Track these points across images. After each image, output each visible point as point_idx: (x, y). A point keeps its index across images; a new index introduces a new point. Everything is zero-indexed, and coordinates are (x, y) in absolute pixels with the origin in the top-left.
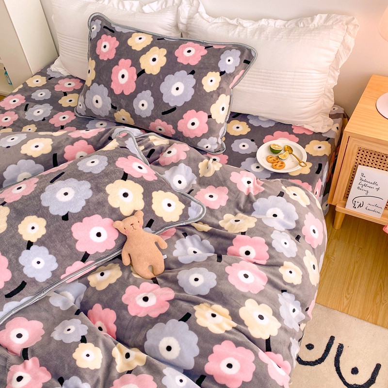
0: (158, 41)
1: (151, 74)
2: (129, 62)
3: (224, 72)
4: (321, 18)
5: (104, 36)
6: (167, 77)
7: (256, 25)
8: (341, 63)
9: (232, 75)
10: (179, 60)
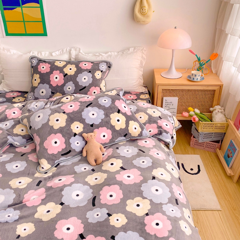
0: (69, 62)
1: (71, 75)
2: (58, 72)
3: (102, 71)
4: (132, 49)
5: (41, 64)
6: (79, 75)
7: (107, 55)
8: (144, 64)
9: (105, 72)
10: (82, 68)
